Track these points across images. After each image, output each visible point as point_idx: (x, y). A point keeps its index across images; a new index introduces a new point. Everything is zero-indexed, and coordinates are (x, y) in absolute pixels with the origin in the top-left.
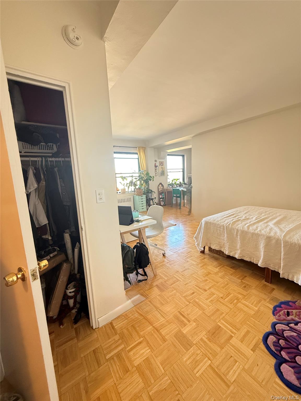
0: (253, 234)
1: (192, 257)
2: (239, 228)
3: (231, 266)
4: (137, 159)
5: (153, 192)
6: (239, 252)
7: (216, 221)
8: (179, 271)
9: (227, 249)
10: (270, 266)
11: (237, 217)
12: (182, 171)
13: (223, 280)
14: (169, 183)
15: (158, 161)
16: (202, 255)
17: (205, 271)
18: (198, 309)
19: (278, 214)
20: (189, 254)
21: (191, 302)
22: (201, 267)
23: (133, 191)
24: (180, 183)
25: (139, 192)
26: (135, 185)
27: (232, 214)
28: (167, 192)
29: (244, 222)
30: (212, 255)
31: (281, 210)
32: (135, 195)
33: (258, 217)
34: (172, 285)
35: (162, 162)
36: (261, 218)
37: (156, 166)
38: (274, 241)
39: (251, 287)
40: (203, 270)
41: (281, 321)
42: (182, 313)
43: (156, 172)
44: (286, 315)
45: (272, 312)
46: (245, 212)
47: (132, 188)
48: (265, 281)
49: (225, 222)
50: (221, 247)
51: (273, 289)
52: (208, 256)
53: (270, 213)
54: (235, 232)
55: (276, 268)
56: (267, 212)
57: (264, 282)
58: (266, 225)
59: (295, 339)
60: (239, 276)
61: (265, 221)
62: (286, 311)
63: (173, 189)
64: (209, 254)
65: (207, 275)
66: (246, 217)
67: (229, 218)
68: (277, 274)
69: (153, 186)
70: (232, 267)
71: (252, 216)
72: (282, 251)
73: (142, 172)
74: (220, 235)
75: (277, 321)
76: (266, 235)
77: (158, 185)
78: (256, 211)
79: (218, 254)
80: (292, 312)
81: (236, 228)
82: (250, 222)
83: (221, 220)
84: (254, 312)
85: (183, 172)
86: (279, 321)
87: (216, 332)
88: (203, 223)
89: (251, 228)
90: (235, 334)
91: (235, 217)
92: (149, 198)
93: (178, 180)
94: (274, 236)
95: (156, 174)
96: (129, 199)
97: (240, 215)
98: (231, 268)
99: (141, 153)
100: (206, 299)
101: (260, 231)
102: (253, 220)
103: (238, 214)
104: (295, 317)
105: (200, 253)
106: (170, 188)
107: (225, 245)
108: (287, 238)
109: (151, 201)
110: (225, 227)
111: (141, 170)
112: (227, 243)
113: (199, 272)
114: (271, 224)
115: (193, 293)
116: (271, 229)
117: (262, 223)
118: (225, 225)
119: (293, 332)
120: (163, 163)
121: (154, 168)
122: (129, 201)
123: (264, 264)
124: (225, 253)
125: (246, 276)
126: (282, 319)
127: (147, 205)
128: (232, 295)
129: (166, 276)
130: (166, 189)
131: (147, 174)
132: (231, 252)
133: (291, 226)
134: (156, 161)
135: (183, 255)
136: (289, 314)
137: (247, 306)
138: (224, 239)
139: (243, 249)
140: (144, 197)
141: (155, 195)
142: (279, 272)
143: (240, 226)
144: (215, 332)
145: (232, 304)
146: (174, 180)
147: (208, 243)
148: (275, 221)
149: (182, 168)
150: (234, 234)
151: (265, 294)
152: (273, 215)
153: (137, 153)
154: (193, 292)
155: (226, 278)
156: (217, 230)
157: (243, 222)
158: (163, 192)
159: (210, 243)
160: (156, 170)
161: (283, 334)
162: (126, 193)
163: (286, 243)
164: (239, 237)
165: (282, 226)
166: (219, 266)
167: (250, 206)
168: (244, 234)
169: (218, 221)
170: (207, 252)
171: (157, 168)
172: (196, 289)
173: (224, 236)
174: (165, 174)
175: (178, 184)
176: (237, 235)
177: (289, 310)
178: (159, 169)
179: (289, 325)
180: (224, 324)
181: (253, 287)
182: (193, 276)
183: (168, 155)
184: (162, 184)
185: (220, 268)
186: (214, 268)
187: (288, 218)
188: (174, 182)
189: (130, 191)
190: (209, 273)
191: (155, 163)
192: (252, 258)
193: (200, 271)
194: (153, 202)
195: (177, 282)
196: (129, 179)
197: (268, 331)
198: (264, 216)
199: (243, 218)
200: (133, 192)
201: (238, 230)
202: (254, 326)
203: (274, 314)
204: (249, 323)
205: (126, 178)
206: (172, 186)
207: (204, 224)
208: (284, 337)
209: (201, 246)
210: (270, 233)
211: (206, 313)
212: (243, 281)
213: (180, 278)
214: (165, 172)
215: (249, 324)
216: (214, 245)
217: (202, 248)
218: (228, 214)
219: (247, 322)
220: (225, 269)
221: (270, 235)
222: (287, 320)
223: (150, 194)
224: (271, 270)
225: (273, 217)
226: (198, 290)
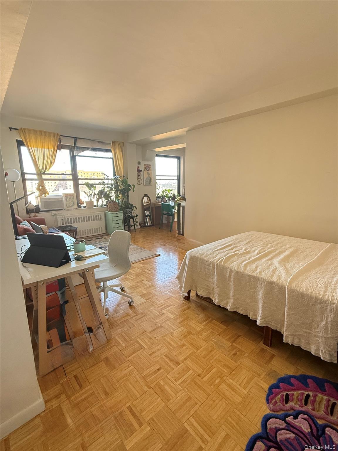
0: (250, 277)
1: (170, 307)
2: (233, 268)
3: (221, 321)
4: (112, 160)
5: (134, 207)
6: (231, 301)
7: (204, 255)
8: (146, 331)
9: (217, 296)
10: (271, 324)
11: (234, 250)
12: (176, 179)
13: (207, 345)
14: (158, 194)
15: (143, 163)
16: (186, 303)
17: (185, 330)
18: (159, 399)
19: (288, 246)
20: (167, 302)
21: (152, 385)
22: (180, 323)
23: (105, 205)
24: (174, 195)
25: (113, 206)
26: (107, 196)
27: (229, 244)
28: (155, 207)
29: (242, 258)
30: (199, 303)
31: (294, 238)
32: (107, 211)
33: (262, 249)
34: (129, 356)
35: (148, 165)
36: (265, 251)
37: (139, 171)
38: (276, 289)
39: (243, 353)
40: (182, 328)
41: (275, 413)
42: (133, 408)
43: (139, 180)
44: (284, 402)
45: (265, 396)
46: (247, 241)
47: (103, 201)
48: (264, 344)
49: (216, 258)
50: (210, 293)
51: (273, 356)
52: (193, 305)
53: (278, 243)
54: (228, 273)
55: (278, 327)
56: (275, 241)
57: (262, 345)
58: (269, 263)
59: (291, 445)
60: (229, 336)
61: (269, 257)
62: (285, 394)
63: (162, 203)
64: (196, 301)
65: (186, 336)
66: (246, 250)
67: (222, 251)
68: (278, 335)
69: (134, 199)
70: (223, 322)
71: (255, 247)
72: (286, 304)
73: (117, 178)
74: (209, 276)
75: (271, 412)
76: (267, 279)
77: (142, 197)
78: (261, 241)
79: (208, 301)
80: (293, 395)
81: (230, 267)
82: (250, 258)
83: (211, 254)
84: (241, 399)
85: (179, 180)
86: (274, 413)
87: (178, 443)
88: (188, 258)
89: (248, 268)
90: (206, 443)
91: (232, 249)
92: (128, 216)
93: (171, 190)
94: (277, 280)
95: (139, 181)
96: (98, 216)
97: (239, 246)
98: (221, 323)
99: (117, 151)
100: (175, 380)
101: (260, 272)
102: (255, 255)
103: (236, 244)
104: (296, 404)
105: (183, 299)
106: (159, 202)
107: (215, 291)
108: (293, 286)
109: (131, 220)
110: (215, 265)
111: (117, 175)
112: (217, 287)
113: (175, 332)
114: (276, 262)
115: (159, 370)
116: (274, 271)
117: (265, 259)
118: (215, 262)
119: (290, 432)
120: (150, 166)
121: (137, 172)
122: (99, 219)
123: (263, 322)
124: (214, 301)
125: (239, 336)
126: (278, 408)
127: (124, 226)
128: (215, 370)
129: (125, 340)
130: (154, 203)
131: (124, 181)
132: (222, 301)
133: (301, 265)
134: (139, 163)
135: (159, 303)
136: (289, 399)
137: (233, 389)
138: (213, 282)
139: (238, 298)
140: (121, 213)
141: (137, 212)
142: (281, 332)
143: (235, 265)
144: (176, 443)
145: (212, 387)
146: (166, 190)
147: (193, 286)
148: (282, 256)
149: (177, 175)
150: (227, 276)
151: (260, 365)
152: (281, 247)
153: (111, 150)
154: (158, 367)
155: (212, 340)
156: (205, 268)
157: (240, 259)
158: (150, 207)
159: (197, 287)
160: (140, 177)
161: (276, 437)
162: (94, 207)
163: (291, 291)
164: (232, 280)
165: (289, 265)
166: (205, 321)
167: (255, 232)
168: (240, 276)
169: (207, 256)
170: (193, 298)
171: (141, 174)
172: (165, 362)
173: (214, 278)
174: (153, 183)
175: (171, 196)
176: (230, 277)
177: (288, 393)
178: (144, 175)
179: (286, 419)
180: (193, 426)
181: (247, 355)
182: (165, 340)
183: (157, 156)
184: (148, 197)
185: (207, 323)
186: (198, 324)
187: (300, 252)
188: (165, 194)
189: (101, 204)
190: (190, 333)
191: (139, 166)
192: (249, 312)
193: (178, 329)
194: (134, 221)
195: (139, 350)
196: (99, 188)
197: (255, 433)
198: (269, 248)
199: (242, 250)
200: (104, 207)
201: (231, 270)
202: (237, 424)
203: (268, 401)
204: (230, 419)
205: (94, 185)
206: (162, 200)
207: (189, 260)
208: (276, 442)
209: (184, 291)
210: (272, 276)
211: (170, 406)
212: (234, 344)
213: (145, 342)
214: (153, 180)
215: (230, 422)
216: (201, 289)
217: (186, 293)
218: (224, 244)
219: (229, 418)
220: (213, 325)
221: (272, 280)
222: (285, 411)
223: (129, 211)
224: (272, 329)
225: (281, 250)
226: (167, 364)
